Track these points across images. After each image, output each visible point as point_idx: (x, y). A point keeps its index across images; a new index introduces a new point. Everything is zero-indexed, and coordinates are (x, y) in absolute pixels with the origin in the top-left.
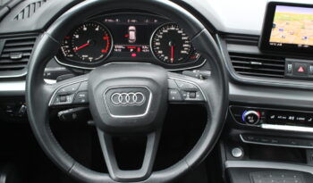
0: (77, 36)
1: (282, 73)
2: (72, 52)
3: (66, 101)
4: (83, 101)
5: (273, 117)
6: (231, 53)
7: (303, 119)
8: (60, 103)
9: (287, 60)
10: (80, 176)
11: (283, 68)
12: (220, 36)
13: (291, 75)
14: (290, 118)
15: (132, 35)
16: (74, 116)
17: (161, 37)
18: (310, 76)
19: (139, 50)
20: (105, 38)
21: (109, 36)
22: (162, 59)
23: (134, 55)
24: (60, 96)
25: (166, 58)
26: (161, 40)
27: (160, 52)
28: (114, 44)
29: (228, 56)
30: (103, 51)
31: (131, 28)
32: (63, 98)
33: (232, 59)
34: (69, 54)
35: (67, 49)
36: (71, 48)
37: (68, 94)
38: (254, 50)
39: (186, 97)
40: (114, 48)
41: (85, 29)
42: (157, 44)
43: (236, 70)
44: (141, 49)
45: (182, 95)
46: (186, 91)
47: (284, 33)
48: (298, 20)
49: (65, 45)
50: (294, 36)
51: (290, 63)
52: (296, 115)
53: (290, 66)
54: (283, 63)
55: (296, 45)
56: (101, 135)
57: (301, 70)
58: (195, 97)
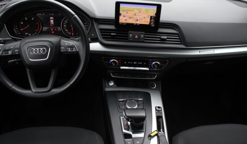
0: (22, 23)
1: (127, 39)
2: (20, 31)
3: (8, 53)
4: (17, 53)
5: (125, 63)
6: (101, 29)
7: (141, 63)
8: (5, 55)
9: (129, 32)
10: (16, 91)
11: (127, 36)
12: (94, 21)
13: (131, 40)
14: (134, 63)
15: (52, 21)
16: (17, 63)
17: (66, 22)
18: (141, 40)
19: (56, 29)
20: (37, 24)
21: (39, 22)
22: (68, 34)
23: (53, 32)
24: (5, 51)
25: (70, 33)
26: (66, 24)
27: (66, 30)
28: (42, 27)
29: (99, 31)
30: (36, 30)
31: (51, 18)
32: (6, 52)
33: (101, 32)
34: (18, 32)
35: (17, 30)
36: (19, 29)
37: (10, 50)
38: (113, 27)
39: (68, 50)
40: (42, 29)
41: (26, 19)
42: (65, 26)
43: (104, 38)
44: (57, 29)
45: (66, 49)
46: (69, 47)
47: (126, 18)
48: (132, 11)
49: (16, 28)
50: (131, 19)
51: (131, 33)
52: (137, 61)
53: (131, 35)
54: (128, 34)
55: (133, 24)
56: (28, 70)
57: (136, 37)
58: (73, 50)
